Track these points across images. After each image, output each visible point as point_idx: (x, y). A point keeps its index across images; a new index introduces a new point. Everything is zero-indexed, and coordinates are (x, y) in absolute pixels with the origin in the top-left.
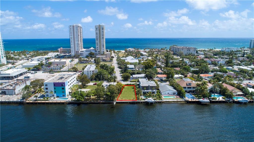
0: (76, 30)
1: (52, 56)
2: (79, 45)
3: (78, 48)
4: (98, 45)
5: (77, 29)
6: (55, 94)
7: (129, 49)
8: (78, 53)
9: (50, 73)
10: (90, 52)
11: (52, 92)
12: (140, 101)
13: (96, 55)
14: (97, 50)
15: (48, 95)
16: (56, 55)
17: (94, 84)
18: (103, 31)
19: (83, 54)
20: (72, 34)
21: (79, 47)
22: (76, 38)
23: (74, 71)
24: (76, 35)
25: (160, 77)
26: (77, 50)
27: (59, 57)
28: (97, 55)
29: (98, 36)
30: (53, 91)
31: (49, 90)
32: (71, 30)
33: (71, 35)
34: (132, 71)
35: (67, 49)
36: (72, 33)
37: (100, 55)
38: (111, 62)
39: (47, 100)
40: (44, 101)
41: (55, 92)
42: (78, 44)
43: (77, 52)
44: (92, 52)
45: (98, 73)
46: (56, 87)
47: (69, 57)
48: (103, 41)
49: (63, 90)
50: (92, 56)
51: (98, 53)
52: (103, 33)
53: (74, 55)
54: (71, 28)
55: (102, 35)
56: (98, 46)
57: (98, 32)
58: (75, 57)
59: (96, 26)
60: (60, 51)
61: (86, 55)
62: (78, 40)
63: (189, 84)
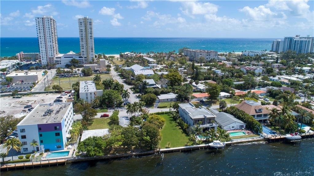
0: (47, 25)
1: (8, 66)
2: (53, 48)
3: (53, 53)
4: (84, 47)
5: (50, 23)
6: (42, 146)
7: (127, 53)
8: (53, 60)
9: (14, 98)
10: (72, 58)
11: (36, 142)
12: (198, 146)
13: (81, 63)
14: (83, 55)
15: (27, 149)
16: (14, 63)
17: (102, 116)
18: (91, 26)
19: (60, 62)
20: (42, 31)
21: (54, 51)
22: (49, 37)
23: (56, 92)
24: (48, 32)
25: (199, 98)
26: (51, 56)
27: (20, 67)
28: (83, 63)
29: (83, 34)
30: (38, 139)
31: (28, 140)
32: (40, 25)
33: (40, 33)
34: (154, 90)
35: (31, 53)
36: (41, 29)
37: (87, 64)
38: (108, 73)
39: (28, 160)
40: (21, 164)
41: (41, 142)
42: (52, 46)
43: (51, 59)
44: (74, 59)
45: (103, 96)
46: (42, 133)
47: (38, 67)
48: (91, 42)
49: (58, 137)
50: (75, 64)
51: (84, 60)
52: (91, 30)
53: (46, 63)
54: (39, 22)
55: (89, 32)
56: (84, 50)
57: (83, 28)
58: (49, 66)
59: (80, 19)
60: (19, 57)
61: (66, 64)
62: (51, 41)
63: (259, 110)
